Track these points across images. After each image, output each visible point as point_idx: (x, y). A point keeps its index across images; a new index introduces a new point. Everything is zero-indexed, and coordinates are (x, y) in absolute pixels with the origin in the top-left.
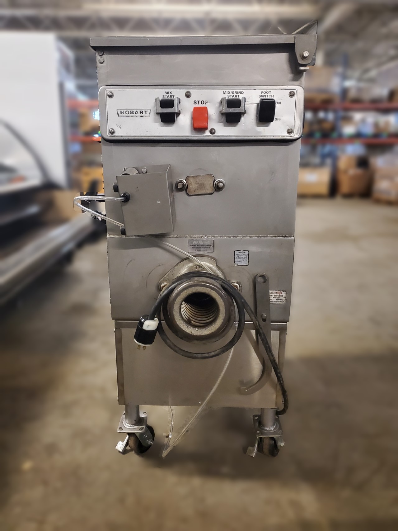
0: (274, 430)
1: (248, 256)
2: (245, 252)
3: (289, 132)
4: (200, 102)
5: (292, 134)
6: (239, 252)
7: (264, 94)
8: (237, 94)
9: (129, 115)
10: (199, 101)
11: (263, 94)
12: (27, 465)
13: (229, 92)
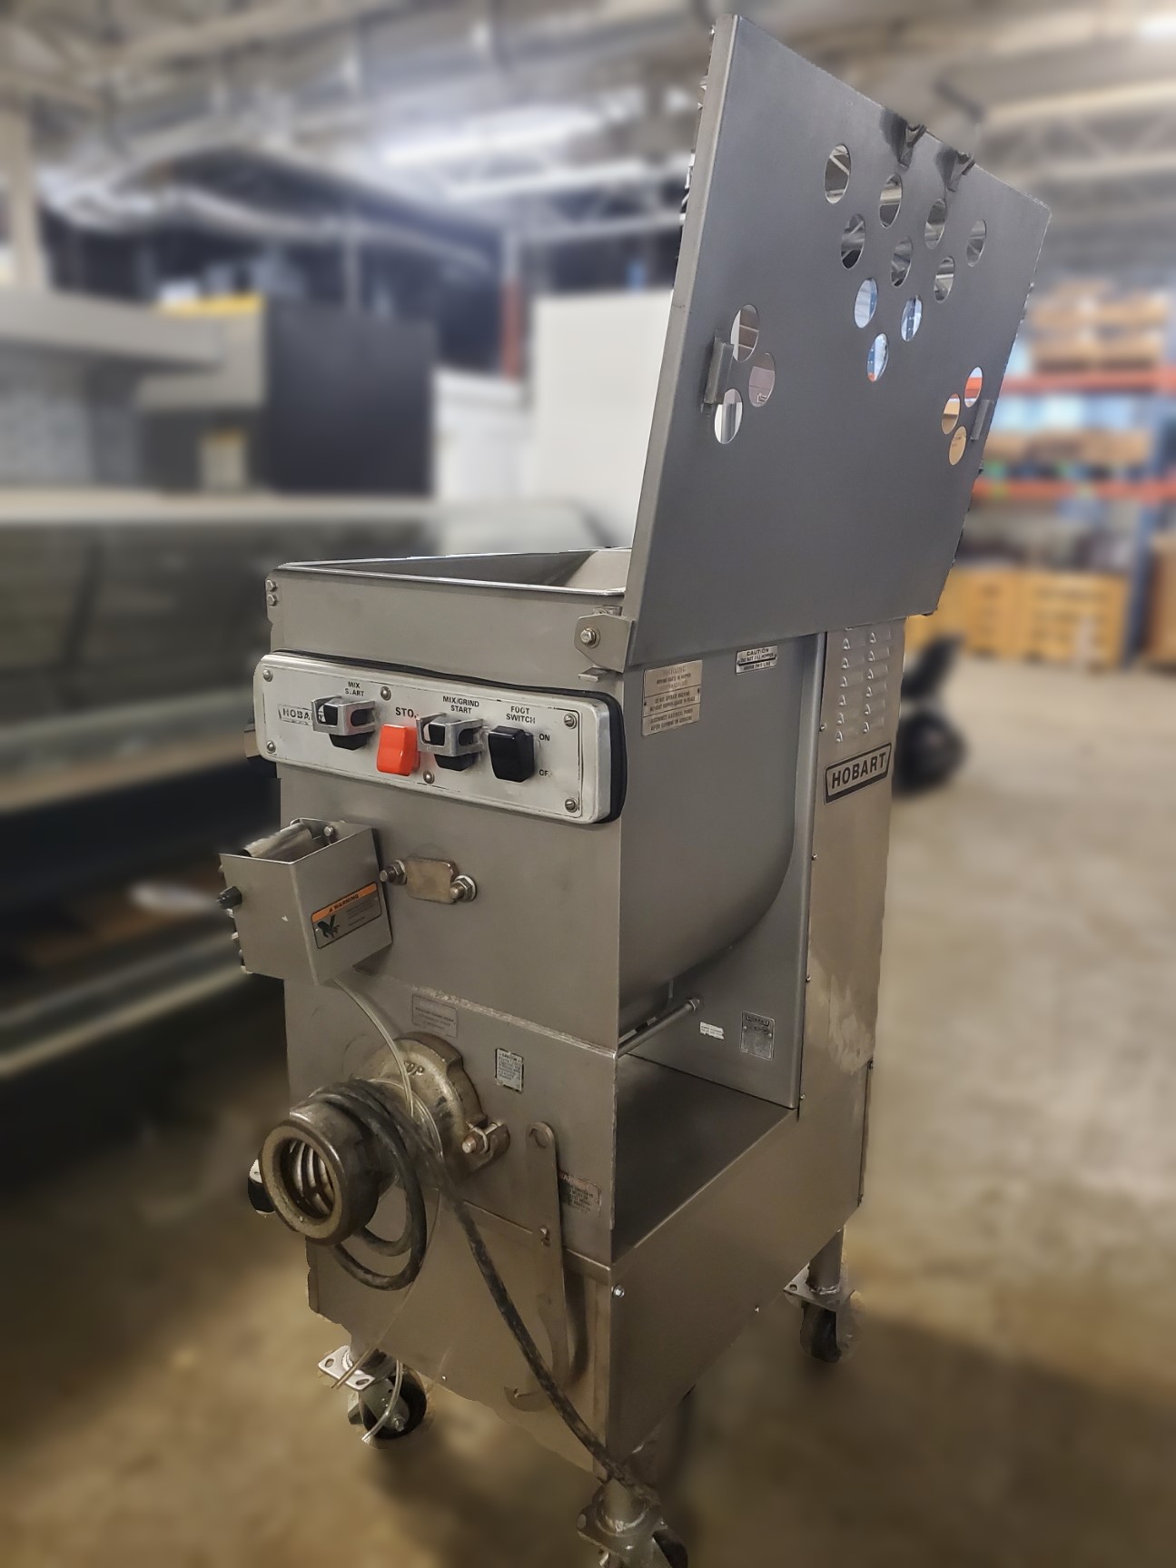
0: (623, 1532)
1: (521, 1070)
2: (516, 1057)
3: (572, 807)
4: (406, 712)
5: (577, 813)
6: (505, 1053)
7: (516, 714)
8: (467, 706)
9: (296, 718)
10: (404, 710)
11: (514, 713)
12: (185, 1358)
13: (454, 701)
